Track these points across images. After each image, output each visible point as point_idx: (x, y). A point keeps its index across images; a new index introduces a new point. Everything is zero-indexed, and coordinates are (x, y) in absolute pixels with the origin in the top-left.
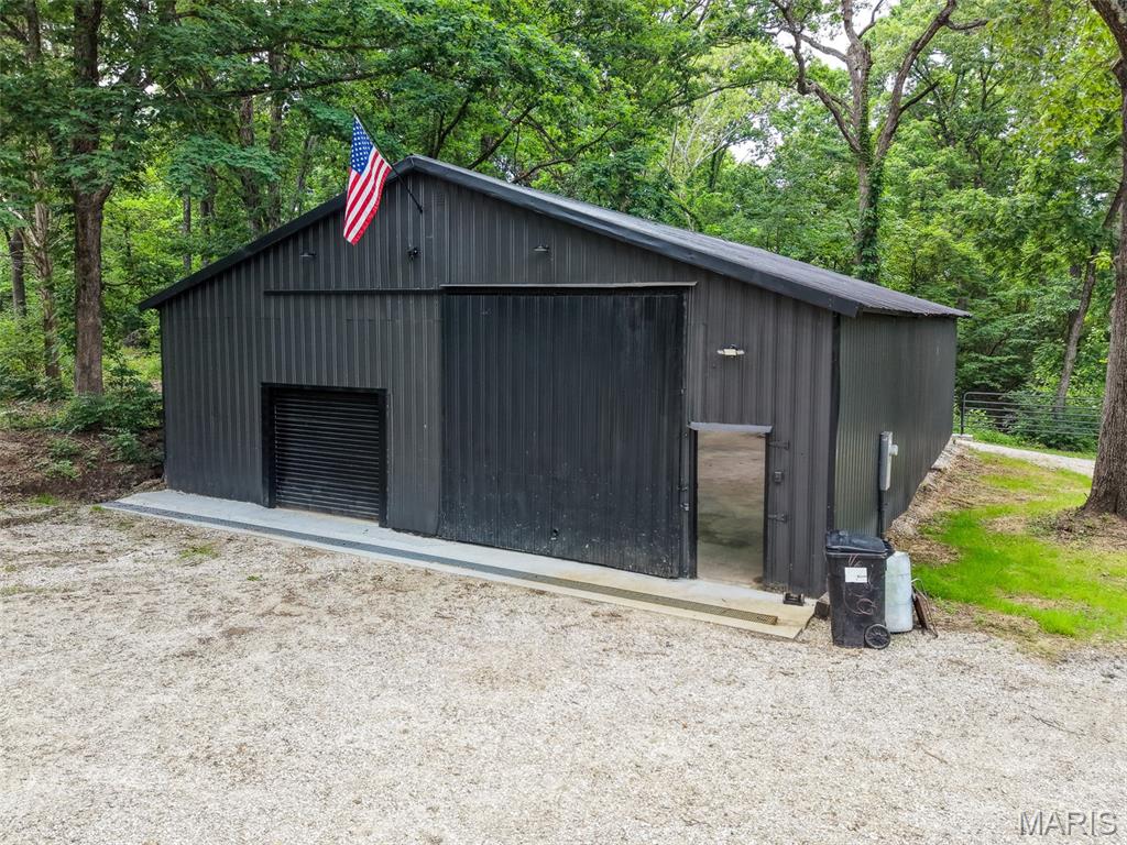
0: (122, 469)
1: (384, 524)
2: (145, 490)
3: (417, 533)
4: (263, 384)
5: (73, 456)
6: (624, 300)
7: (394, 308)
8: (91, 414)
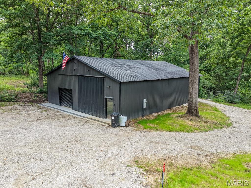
0: (44, 99)
1: (72, 109)
2: (46, 102)
3: (76, 111)
4: (59, 88)
5: (37, 97)
6: (98, 78)
7: (73, 77)
8: (41, 91)
